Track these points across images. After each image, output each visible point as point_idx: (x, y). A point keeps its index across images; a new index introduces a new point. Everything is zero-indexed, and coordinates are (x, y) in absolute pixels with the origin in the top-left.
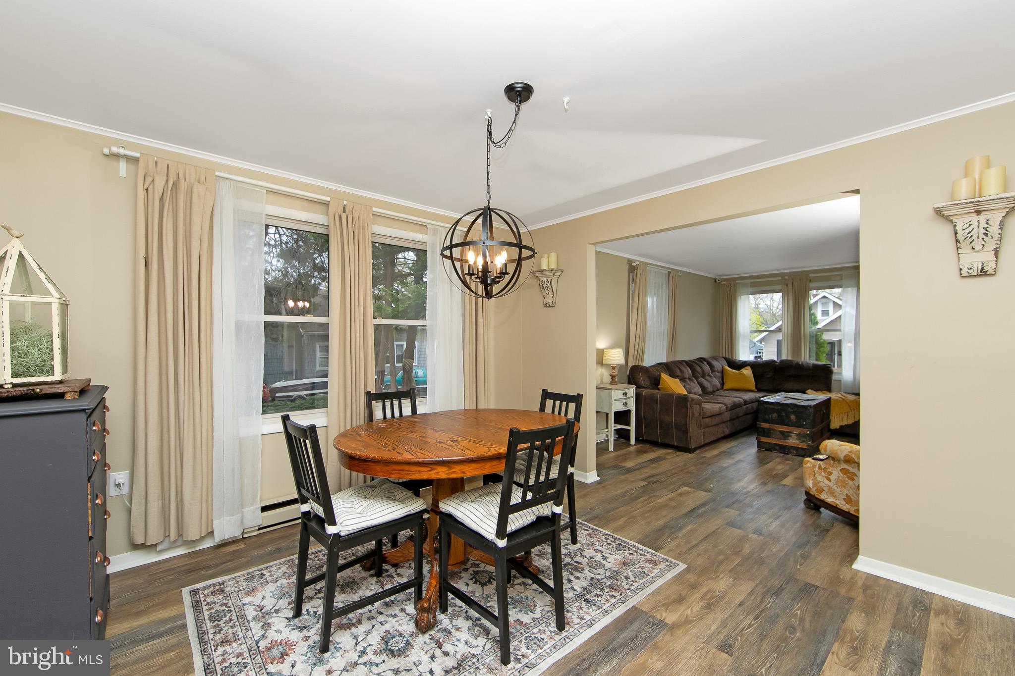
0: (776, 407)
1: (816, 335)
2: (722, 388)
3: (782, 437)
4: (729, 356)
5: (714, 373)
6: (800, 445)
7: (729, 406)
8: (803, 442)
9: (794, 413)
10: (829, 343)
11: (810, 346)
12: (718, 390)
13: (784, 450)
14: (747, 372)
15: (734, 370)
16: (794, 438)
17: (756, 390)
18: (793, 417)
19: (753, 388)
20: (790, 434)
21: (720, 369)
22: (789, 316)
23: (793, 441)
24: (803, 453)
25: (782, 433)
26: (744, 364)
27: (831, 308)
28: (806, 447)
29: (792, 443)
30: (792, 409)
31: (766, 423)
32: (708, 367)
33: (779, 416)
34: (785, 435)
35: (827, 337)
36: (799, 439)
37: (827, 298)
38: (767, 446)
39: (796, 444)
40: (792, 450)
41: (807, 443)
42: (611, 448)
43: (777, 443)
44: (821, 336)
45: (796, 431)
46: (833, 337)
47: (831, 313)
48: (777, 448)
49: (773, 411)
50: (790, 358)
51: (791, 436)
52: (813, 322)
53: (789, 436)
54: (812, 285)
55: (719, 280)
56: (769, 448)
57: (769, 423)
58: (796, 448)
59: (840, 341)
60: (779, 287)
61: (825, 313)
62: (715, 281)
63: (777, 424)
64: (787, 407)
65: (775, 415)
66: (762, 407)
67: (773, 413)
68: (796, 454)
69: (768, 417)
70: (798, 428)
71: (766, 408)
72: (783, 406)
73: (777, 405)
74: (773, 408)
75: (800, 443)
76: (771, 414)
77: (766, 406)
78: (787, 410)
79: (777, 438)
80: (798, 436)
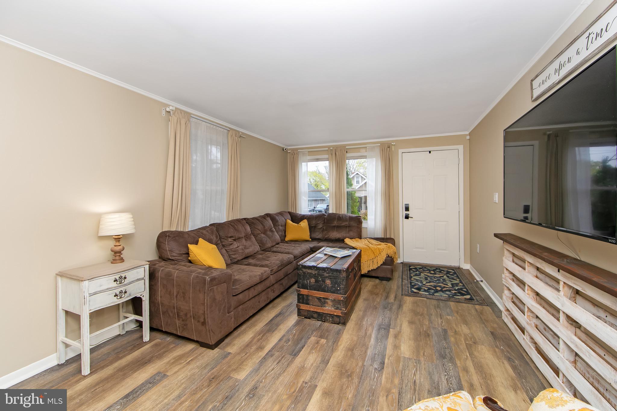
0: (313, 272)
1: (351, 194)
2: (283, 240)
3: (320, 304)
4: (294, 211)
5: (277, 228)
6: (335, 312)
7: (275, 268)
8: (337, 308)
9: (329, 278)
10: (359, 198)
11: (347, 201)
12: (278, 244)
13: (321, 317)
14: (304, 224)
15: (294, 224)
16: (330, 304)
17: (311, 240)
18: (328, 282)
19: (308, 238)
20: (327, 300)
21: (283, 223)
22: (333, 179)
23: (329, 308)
24: (337, 320)
25: (319, 299)
26: (303, 218)
27: (360, 179)
28: (341, 315)
29: (328, 310)
30: (328, 273)
31: (305, 289)
32: (271, 222)
33: (317, 281)
34: (322, 301)
35: (358, 195)
36: (334, 306)
37: (358, 174)
38: (306, 314)
39: (332, 311)
40: (328, 318)
41: (341, 310)
42: (86, 370)
43: (315, 310)
44: (354, 194)
45: (332, 296)
46: (362, 194)
47: (360, 182)
48: (315, 315)
49: (311, 276)
50: (334, 212)
51: (327, 303)
52: (349, 185)
53: (325, 303)
54: (348, 155)
55: (285, 149)
56: (309, 315)
57: (308, 289)
58: (332, 316)
59: (366, 197)
60: (326, 156)
61: (358, 182)
62: (283, 150)
63: (315, 290)
64: (323, 271)
65: (313, 280)
66: (301, 272)
67: (311, 278)
68: (332, 321)
69: (307, 282)
70: (333, 294)
71: (304, 273)
72: (320, 270)
73: (314, 270)
74: (310, 273)
75: (335, 310)
76: (309, 279)
77: (304, 270)
78: (323, 274)
79: (315, 306)
80: (333, 302)
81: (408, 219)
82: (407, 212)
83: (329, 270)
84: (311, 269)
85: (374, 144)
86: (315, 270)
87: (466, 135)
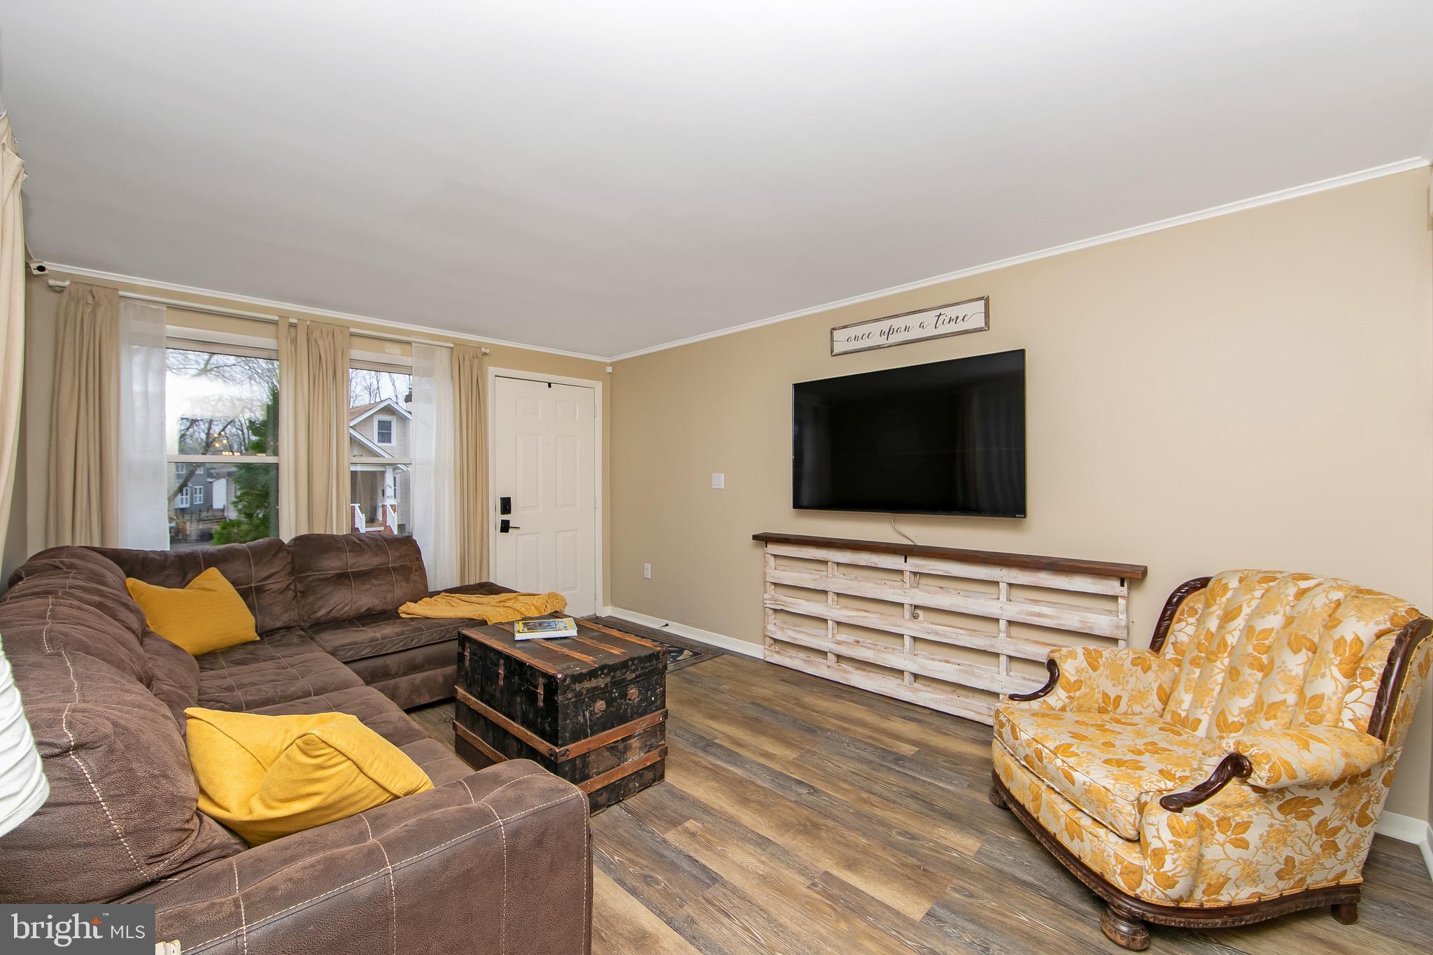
0: (600, 683)
3: (615, 761)
13: (617, 792)
16: (636, 748)
17: (258, 637)
18: (633, 693)
20: (629, 742)
23: (633, 760)
24: (650, 776)
25: (613, 748)
28: (658, 759)
31: (578, 740)
33: (609, 703)
34: (618, 751)
36: (644, 746)
39: (639, 763)
40: (631, 785)
43: (605, 783)
48: (602, 799)
49: (595, 695)
51: (631, 748)
53: (626, 750)
57: (586, 737)
58: (640, 773)
63: (604, 729)
64: (624, 670)
65: (600, 705)
66: (570, 696)
67: (595, 701)
68: (640, 786)
69: (584, 716)
70: (643, 718)
71: (578, 695)
72: (616, 672)
73: (603, 676)
74: (594, 688)
75: (647, 755)
76: (591, 707)
77: (578, 687)
78: (623, 679)
79: (604, 772)
80: (642, 737)
81: (508, 532)
82: (506, 517)
83: (636, 662)
84: (596, 677)
85: (432, 340)
86: (605, 674)
87: (605, 365)
